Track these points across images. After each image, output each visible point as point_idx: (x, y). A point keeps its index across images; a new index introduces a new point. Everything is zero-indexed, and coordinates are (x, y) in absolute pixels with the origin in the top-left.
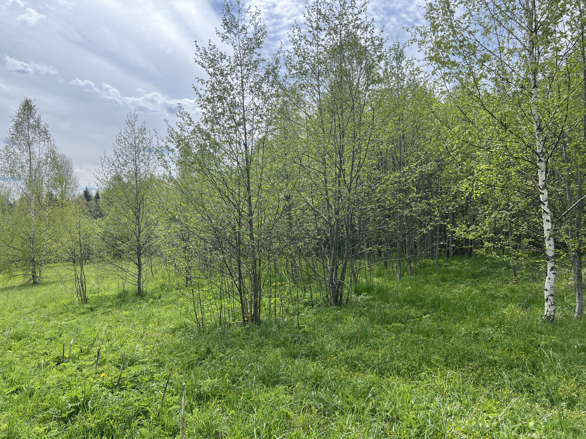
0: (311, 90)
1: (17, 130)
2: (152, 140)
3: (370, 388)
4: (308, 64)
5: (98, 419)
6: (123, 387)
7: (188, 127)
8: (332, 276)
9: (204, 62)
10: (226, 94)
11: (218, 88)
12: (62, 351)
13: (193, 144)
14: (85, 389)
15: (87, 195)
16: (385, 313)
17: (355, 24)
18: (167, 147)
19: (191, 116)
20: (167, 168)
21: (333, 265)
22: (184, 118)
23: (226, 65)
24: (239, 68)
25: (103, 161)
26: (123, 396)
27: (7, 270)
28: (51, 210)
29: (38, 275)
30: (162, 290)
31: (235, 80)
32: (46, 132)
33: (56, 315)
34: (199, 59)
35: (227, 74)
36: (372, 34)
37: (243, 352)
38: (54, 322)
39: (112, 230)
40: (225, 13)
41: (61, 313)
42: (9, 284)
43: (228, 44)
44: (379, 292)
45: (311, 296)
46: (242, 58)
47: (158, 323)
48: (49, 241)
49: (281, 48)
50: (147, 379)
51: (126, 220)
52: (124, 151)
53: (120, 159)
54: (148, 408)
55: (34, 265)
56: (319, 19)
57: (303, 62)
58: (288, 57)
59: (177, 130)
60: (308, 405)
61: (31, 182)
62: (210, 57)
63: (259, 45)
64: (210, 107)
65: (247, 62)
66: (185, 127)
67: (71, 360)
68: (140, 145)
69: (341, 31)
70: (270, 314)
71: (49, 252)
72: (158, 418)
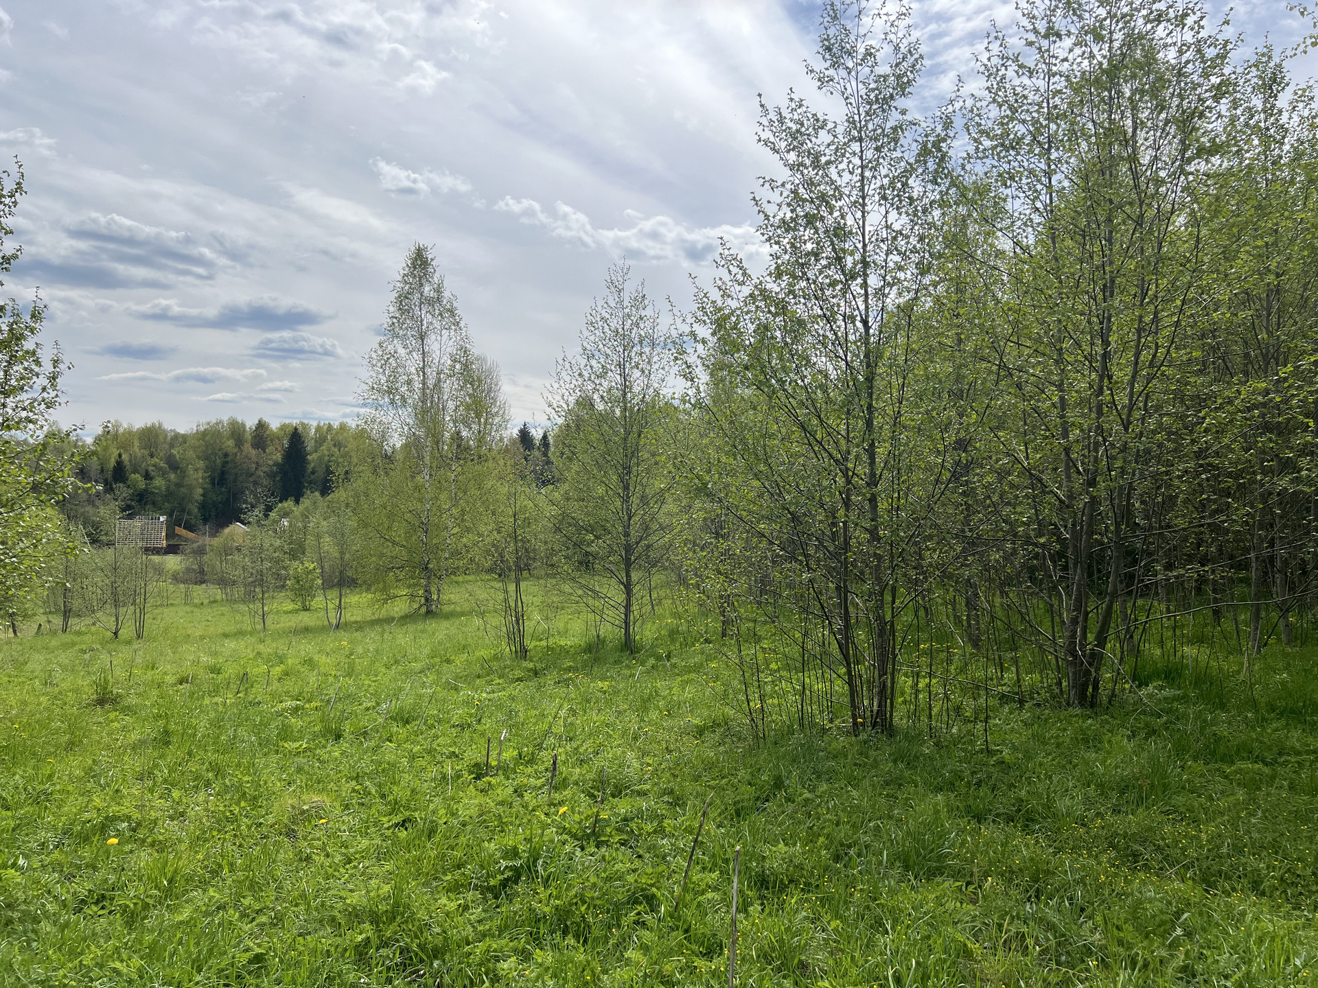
0: (1028, 183)
1: (400, 309)
2: (658, 321)
3: (1178, 914)
4: (1024, 122)
5: (557, 898)
6: (603, 839)
7: (738, 288)
8: (1073, 636)
9: (778, 139)
10: (823, 208)
11: (806, 196)
12: (484, 753)
13: (749, 325)
14: (531, 834)
15: (525, 436)
16: (1215, 735)
17: (1152, 13)
18: (693, 334)
19: (744, 264)
20: (692, 380)
21: (1078, 608)
22: (731, 267)
23: (826, 143)
24: (855, 147)
25: (560, 367)
26: (604, 857)
27: (381, 586)
28: (460, 469)
29: (435, 597)
30: (673, 641)
31: (846, 176)
32: (452, 312)
33: (470, 678)
34: (767, 135)
35: (829, 163)
36: (1198, 33)
37: (854, 793)
38: (466, 692)
39: (576, 511)
40: (826, 24)
41: (479, 677)
42: (383, 613)
43: (832, 93)
44: (1198, 681)
45: (1019, 680)
46: (863, 123)
47: (668, 711)
48: (456, 530)
49: (958, 90)
50: (649, 827)
51: (601, 490)
52: (601, 346)
53: (594, 362)
54: (654, 889)
55: (429, 578)
56: (1054, 10)
57: (1012, 119)
58: (972, 111)
59: (715, 295)
60: (1018, 933)
61: (425, 411)
62: (789, 128)
63: (903, 90)
64: (787, 240)
65: (875, 130)
66: (732, 289)
67: (500, 772)
68: (634, 332)
69: (1111, 33)
70: (914, 715)
71: (456, 553)
72: (674, 914)
